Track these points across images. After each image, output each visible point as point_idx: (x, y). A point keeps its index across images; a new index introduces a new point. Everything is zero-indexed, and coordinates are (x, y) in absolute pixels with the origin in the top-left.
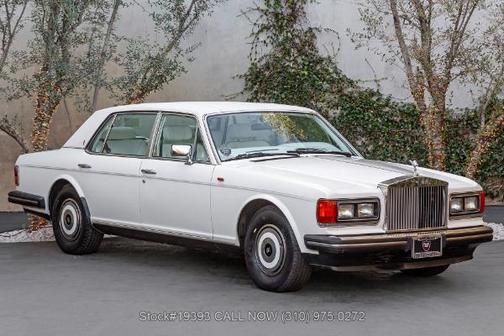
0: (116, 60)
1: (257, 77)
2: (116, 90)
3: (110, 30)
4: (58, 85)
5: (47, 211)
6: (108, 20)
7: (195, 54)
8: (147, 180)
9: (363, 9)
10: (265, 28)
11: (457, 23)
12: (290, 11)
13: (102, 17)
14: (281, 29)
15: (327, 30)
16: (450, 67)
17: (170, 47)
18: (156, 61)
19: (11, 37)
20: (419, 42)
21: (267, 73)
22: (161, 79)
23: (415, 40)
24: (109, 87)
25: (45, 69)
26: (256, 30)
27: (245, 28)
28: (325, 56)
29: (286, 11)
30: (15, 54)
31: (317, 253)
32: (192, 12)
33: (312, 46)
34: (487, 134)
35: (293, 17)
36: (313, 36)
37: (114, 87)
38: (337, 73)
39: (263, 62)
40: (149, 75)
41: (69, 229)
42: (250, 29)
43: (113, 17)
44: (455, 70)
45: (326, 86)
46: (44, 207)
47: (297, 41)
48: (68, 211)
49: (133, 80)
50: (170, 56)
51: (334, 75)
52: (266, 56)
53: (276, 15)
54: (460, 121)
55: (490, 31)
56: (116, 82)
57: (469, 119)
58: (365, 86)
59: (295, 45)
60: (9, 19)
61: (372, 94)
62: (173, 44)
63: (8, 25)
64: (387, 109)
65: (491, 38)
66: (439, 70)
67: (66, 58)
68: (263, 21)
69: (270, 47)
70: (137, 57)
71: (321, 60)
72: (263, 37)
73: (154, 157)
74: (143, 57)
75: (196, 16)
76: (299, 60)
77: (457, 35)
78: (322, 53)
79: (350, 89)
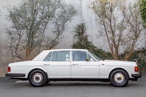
0: (44, 41)
1: (75, 46)
2: (45, 48)
3: (43, 35)
4: (31, 47)
5: (26, 77)
6: (42, 33)
7: (62, 39)
9: (99, 30)
10: (76, 35)
11: (120, 33)
12: (82, 32)
13: (41, 32)
14: (80, 35)
15: (90, 36)
16: (119, 42)
17: (56, 38)
18: (54, 41)
19: (21, 36)
20: (112, 37)
21: (77, 45)
22: (54, 45)
23: (111, 36)
24: (43, 47)
25: (28, 44)
26: (74, 36)
27: (72, 35)
28: (90, 41)
29: (81, 32)
30: (22, 40)
32: (61, 30)
33: (87, 39)
34: (127, 57)
35: (83, 33)
36: (87, 37)
37: (44, 47)
38: (93, 45)
39: (76, 43)
40: (52, 44)
42: (73, 36)
43: (44, 32)
44: (120, 43)
45: (90, 48)
47: (83, 38)
49: (48, 45)
50: (57, 40)
51: (92, 46)
52: (76, 41)
53: (79, 33)
54: (120, 56)
55: (127, 35)
56: (45, 46)
57: (122, 55)
58: (99, 48)
59: (83, 39)
60: (20, 33)
61: (101, 50)
62: (57, 37)
63: (20, 34)
64: (104, 53)
65: (128, 36)
66: (117, 43)
67: (33, 41)
68: (76, 34)
69: (78, 40)
70: (49, 40)
71: (89, 42)
72: (76, 37)
74: (51, 40)
75: (62, 32)
76: (84, 42)
77: (120, 35)
78: (89, 41)
79: (95, 49)
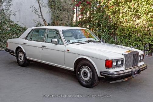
5: (15, 54)
8: (43, 49)
31: (104, 77)
41: (21, 60)
46: (14, 53)
48: (20, 55)
73: (45, 42)
